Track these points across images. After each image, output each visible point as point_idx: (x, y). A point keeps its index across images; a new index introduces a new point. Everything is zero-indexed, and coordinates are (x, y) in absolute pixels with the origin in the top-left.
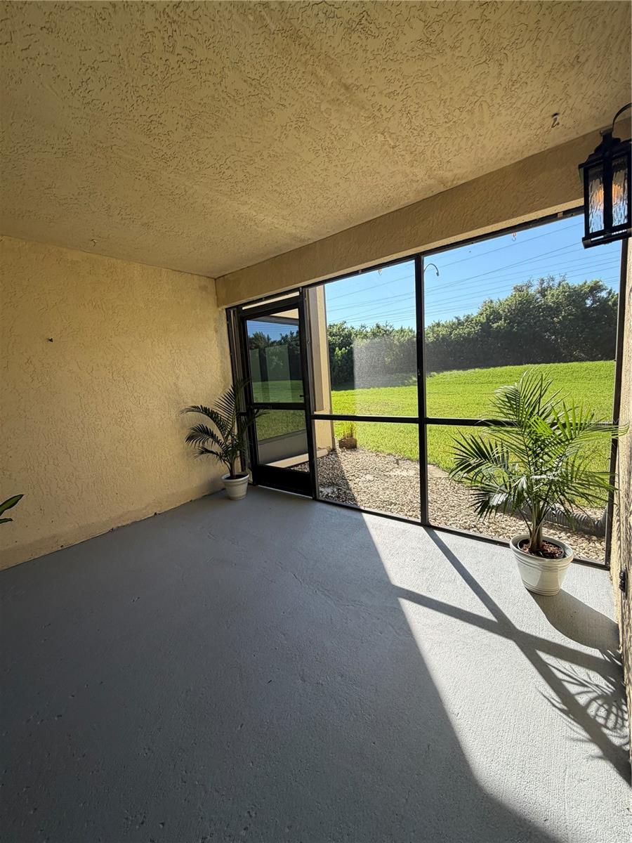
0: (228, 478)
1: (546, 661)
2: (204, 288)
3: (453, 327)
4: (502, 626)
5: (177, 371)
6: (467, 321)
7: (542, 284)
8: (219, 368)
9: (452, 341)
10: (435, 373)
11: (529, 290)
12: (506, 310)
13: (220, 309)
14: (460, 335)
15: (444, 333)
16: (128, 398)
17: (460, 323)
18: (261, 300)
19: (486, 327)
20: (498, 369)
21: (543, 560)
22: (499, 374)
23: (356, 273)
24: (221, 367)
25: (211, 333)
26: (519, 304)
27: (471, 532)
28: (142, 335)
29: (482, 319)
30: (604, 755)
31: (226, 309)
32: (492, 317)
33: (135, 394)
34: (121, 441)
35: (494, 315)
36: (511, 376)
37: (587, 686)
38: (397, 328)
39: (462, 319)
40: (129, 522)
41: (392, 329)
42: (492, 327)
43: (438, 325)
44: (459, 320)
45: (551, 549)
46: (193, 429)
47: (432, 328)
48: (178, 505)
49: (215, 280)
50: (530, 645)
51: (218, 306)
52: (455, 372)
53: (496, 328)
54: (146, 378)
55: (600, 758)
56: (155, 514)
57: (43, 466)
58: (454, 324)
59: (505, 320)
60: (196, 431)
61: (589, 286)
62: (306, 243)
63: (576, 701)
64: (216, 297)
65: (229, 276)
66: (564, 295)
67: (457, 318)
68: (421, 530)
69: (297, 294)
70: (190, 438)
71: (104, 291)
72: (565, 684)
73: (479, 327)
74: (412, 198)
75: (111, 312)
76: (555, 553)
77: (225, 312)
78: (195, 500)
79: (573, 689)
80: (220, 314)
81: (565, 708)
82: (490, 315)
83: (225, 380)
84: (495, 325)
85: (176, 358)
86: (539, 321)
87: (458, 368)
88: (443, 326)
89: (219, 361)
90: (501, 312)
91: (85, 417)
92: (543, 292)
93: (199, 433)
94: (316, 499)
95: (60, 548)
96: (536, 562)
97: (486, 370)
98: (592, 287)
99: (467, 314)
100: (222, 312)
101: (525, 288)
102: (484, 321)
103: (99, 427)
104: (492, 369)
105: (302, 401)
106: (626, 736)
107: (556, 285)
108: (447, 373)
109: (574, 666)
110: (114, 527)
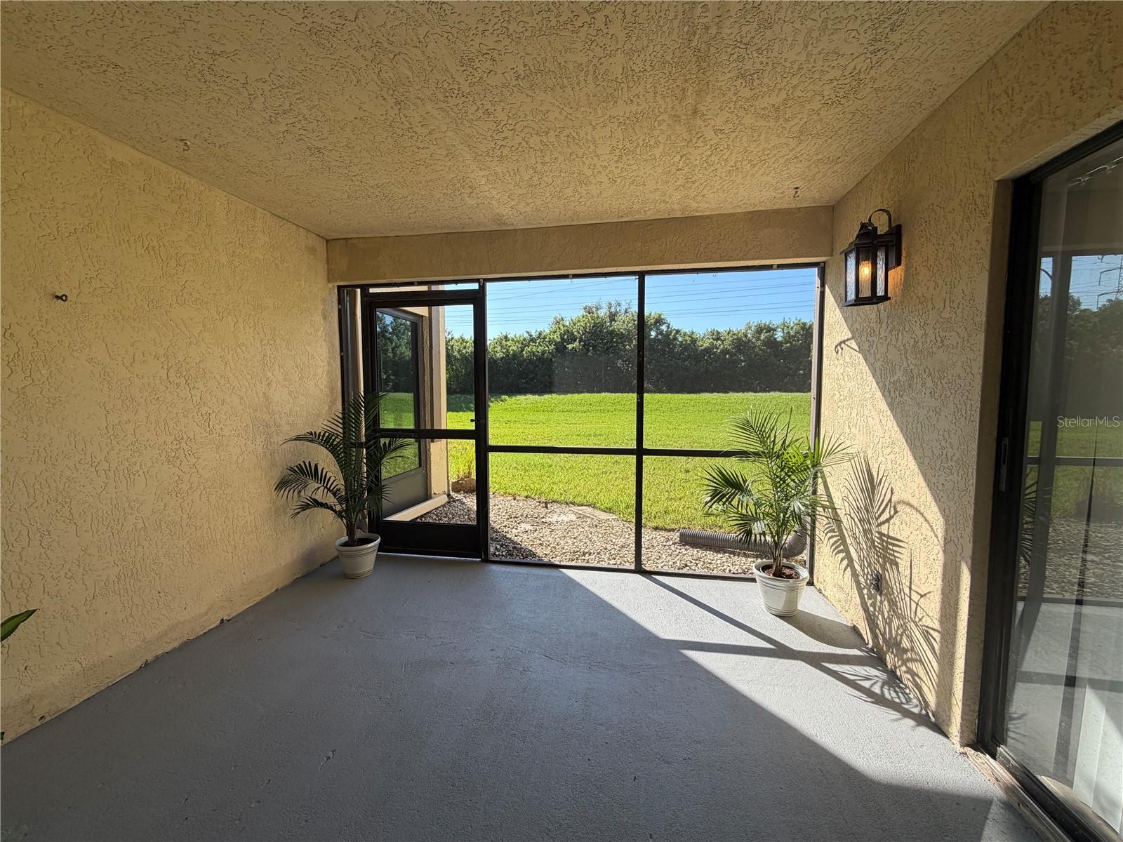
0: (345, 544)
1: (834, 669)
2: (312, 250)
3: (524, 344)
4: (781, 651)
5: (269, 374)
6: (538, 338)
7: (610, 308)
8: (325, 373)
9: (525, 360)
10: (506, 397)
11: (599, 311)
12: (581, 332)
13: (330, 285)
14: (534, 353)
15: (515, 348)
16: (191, 416)
17: (533, 340)
18: (411, 284)
19: (561, 348)
20: (577, 397)
21: (789, 581)
22: (579, 402)
23: (566, 277)
24: (328, 371)
25: (318, 318)
26: (593, 327)
27: (685, 571)
28: (220, 309)
29: (555, 337)
30: (918, 723)
31: (339, 287)
32: (566, 336)
33: (204, 410)
34: (174, 494)
35: (568, 336)
36: (591, 404)
37: (871, 679)
38: (457, 336)
39: (534, 335)
40: (176, 644)
41: (450, 337)
42: (567, 348)
43: (506, 338)
44: (531, 336)
45: (787, 571)
46: (292, 469)
47: (499, 341)
48: (258, 599)
49: (327, 241)
50: (814, 660)
51: (329, 281)
52: (530, 397)
53: (572, 350)
54: (222, 382)
55: (917, 726)
56: (222, 620)
57: (18, 550)
58: (525, 340)
59: (580, 342)
60: (294, 471)
61: (654, 318)
62: (504, 228)
63: (873, 692)
64: (326, 266)
65: (356, 241)
66: (634, 324)
67: (528, 333)
68: (638, 577)
69: (475, 286)
70: (283, 484)
71: (165, 225)
72: (858, 682)
73: (553, 347)
74: (650, 215)
75: (173, 263)
76: (791, 575)
77: (336, 291)
78: (282, 588)
79: (866, 684)
80: (330, 294)
81: (873, 700)
82: (564, 335)
83: (331, 392)
84: (570, 346)
85: (269, 353)
86: (612, 346)
87: (533, 392)
88: (513, 340)
89: (325, 363)
90: (576, 333)
91: (112, 449)
92: (613, 317)
93: (299, 475)
94: (487, 561)
95: (38, 724)
96: (781, 584)
97: (563, 396)
98: (656, 319)
99: (539, 330)
100: (333, 290)
101: (594, 309)
102: (559, 340)
103: (137, 467)
104: (569, 396)
105: (472, 427)
106: (917, 705)
107: (623, 311)
108: (521, 398)
109: (853, 667)
110: (150, 657)
